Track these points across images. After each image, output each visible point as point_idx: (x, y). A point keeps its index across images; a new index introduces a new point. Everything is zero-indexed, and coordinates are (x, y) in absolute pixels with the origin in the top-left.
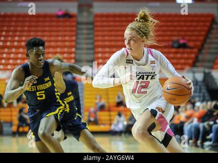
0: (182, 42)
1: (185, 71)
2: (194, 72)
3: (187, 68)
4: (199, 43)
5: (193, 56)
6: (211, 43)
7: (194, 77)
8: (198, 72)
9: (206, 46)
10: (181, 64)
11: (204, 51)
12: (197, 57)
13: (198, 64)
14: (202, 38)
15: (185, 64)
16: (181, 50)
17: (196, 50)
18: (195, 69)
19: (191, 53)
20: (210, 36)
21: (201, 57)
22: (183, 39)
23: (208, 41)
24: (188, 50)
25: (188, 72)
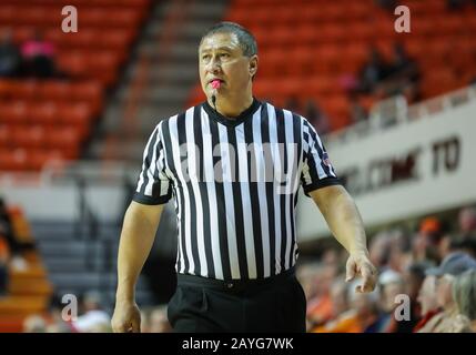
0: (32, 50)
1: (45, 176)
2: (82, 184)
3: (55, 163)
4: (106, 59)
5: (80, 112)
6: (156, 60)
7: (83, 205)
8: (102, 181)
9: (137, 71)
10: (29, 147)
11: (127, 93)
12: (96, 119)
13: (99, 148)
14: (118, 37)
15: (47, 147)
16: (29, 86)
17: (92, 89)
18: (88, 170)
19: (73, 100)
20: (156, 28)
21: (113, 118)
22: (38, 39)
23: (147, 49)
24: (61, 88)
25: (56, 180)
